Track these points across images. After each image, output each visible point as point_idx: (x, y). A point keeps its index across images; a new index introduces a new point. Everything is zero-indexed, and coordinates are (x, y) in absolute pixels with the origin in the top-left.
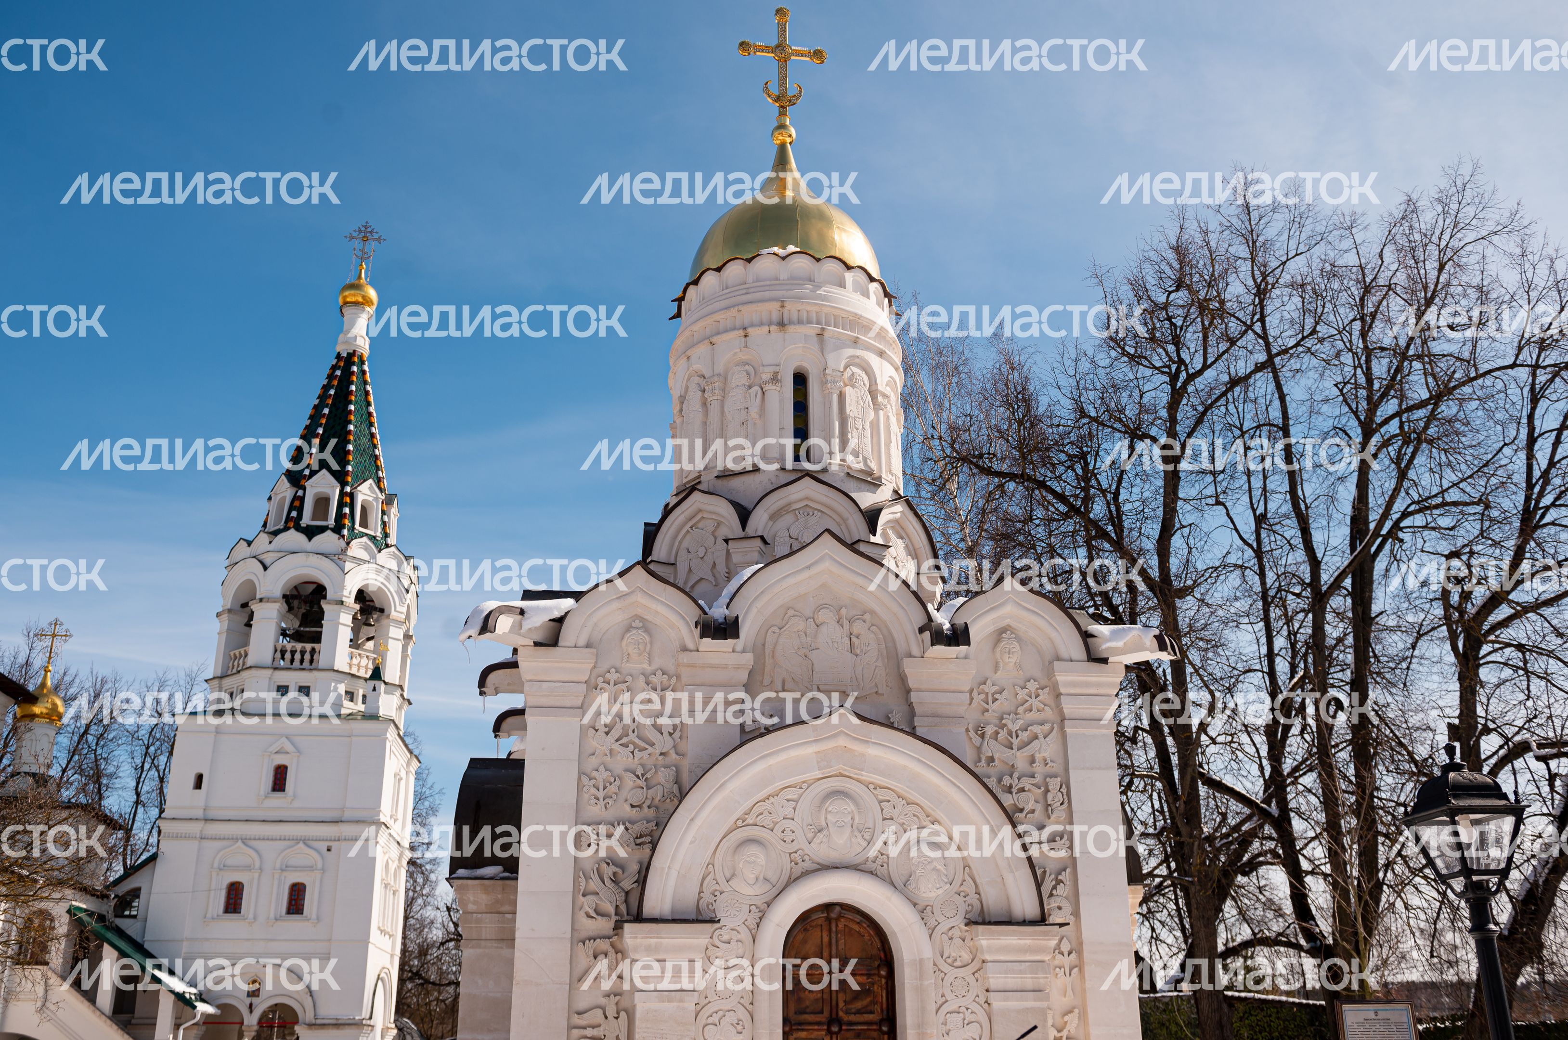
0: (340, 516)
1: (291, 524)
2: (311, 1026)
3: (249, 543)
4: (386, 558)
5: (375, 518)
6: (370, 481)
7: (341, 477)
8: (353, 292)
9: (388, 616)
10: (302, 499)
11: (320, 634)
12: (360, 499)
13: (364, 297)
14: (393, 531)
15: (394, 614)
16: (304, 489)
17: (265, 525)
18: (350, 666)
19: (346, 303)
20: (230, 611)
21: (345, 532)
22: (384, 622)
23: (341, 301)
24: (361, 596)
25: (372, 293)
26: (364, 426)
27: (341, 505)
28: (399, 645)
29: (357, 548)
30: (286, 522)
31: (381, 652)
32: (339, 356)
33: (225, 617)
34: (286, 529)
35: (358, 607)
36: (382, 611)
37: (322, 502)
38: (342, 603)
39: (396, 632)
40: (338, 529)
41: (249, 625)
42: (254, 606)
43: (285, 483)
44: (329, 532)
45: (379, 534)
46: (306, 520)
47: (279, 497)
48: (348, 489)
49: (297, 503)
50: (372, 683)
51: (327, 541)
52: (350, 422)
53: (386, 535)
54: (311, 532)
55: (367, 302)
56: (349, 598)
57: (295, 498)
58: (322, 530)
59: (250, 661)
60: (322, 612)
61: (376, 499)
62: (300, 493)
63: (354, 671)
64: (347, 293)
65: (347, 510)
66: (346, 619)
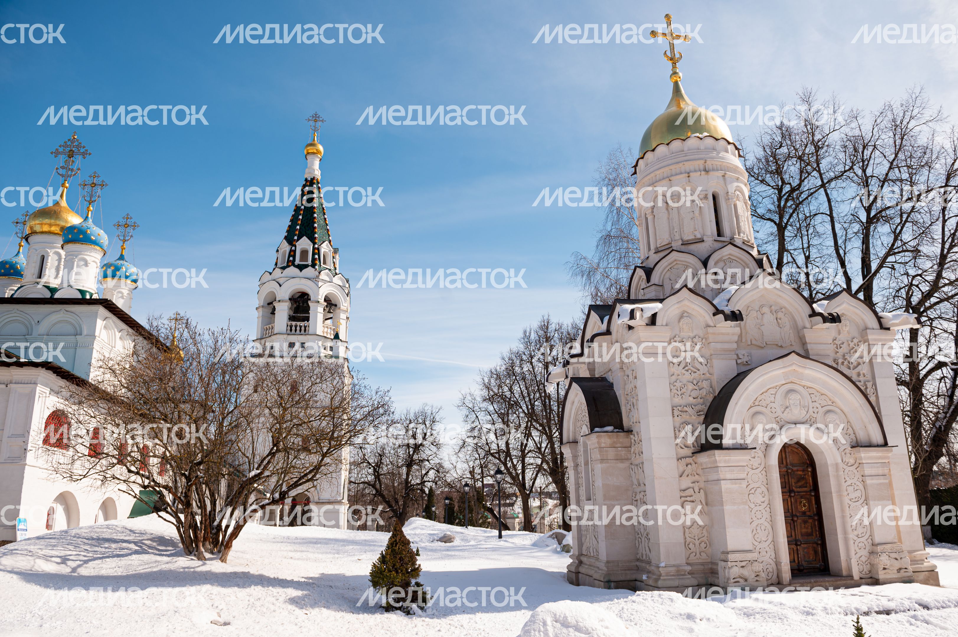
0: (314, 259)
1: (290, 264)
2: (317, 503)
3: (271, 274)
4: (337, 280)
5: (329, 260)
6: (327, 242)
7: (313, 240)
8: (312, 147)
9: (340, 308)
10: (295, 251)
11: (309, 317)
12: (322, 251)
13: (317, 150)
14: (337, 266)
15: (342, 307)
16: (296, 247)
17: (276, 264)
18: (323, 332)
19: (308, 153)
20: (263, 306)
21: (317, 267)
22: (337, 311)
23: (305, 152)
24: (327, 300)
25: (321, 148)
26: (321, 214)
27: (314, 254)
28: (345, 322)
29: (324, 276)
30: (288, 263)
31: (336, 325)
32: (306, 180)
33: (261, 309)
34: (288, 266)
35: (326, 304)
36: (336, 305)
37: (304, 253)
38: (318, 302)
39: (343, 316)
40: (313, 265)
41: (273, 313)
42: (276, 304)
43: (285, 243)
44: (310, 268)
45: (332, 268)
46: (297, 262)
47: (282, 250)
48: (316, 246)
49: (292, 253)
50: (335, 340)
51: (309, 272)
52: (315, 213)
53: (335, 269)
54: (301, 268)
55: (318, 152)
56: (322, 301)
57: (291, 251)
58: (306, 266)
59: (276, 331)
60: (308, 307)
61: (330, 251)
62: (293, 248)
63: (325, 335)
64: (309, 148)
65: (317, 256)
66: (320, 309)
